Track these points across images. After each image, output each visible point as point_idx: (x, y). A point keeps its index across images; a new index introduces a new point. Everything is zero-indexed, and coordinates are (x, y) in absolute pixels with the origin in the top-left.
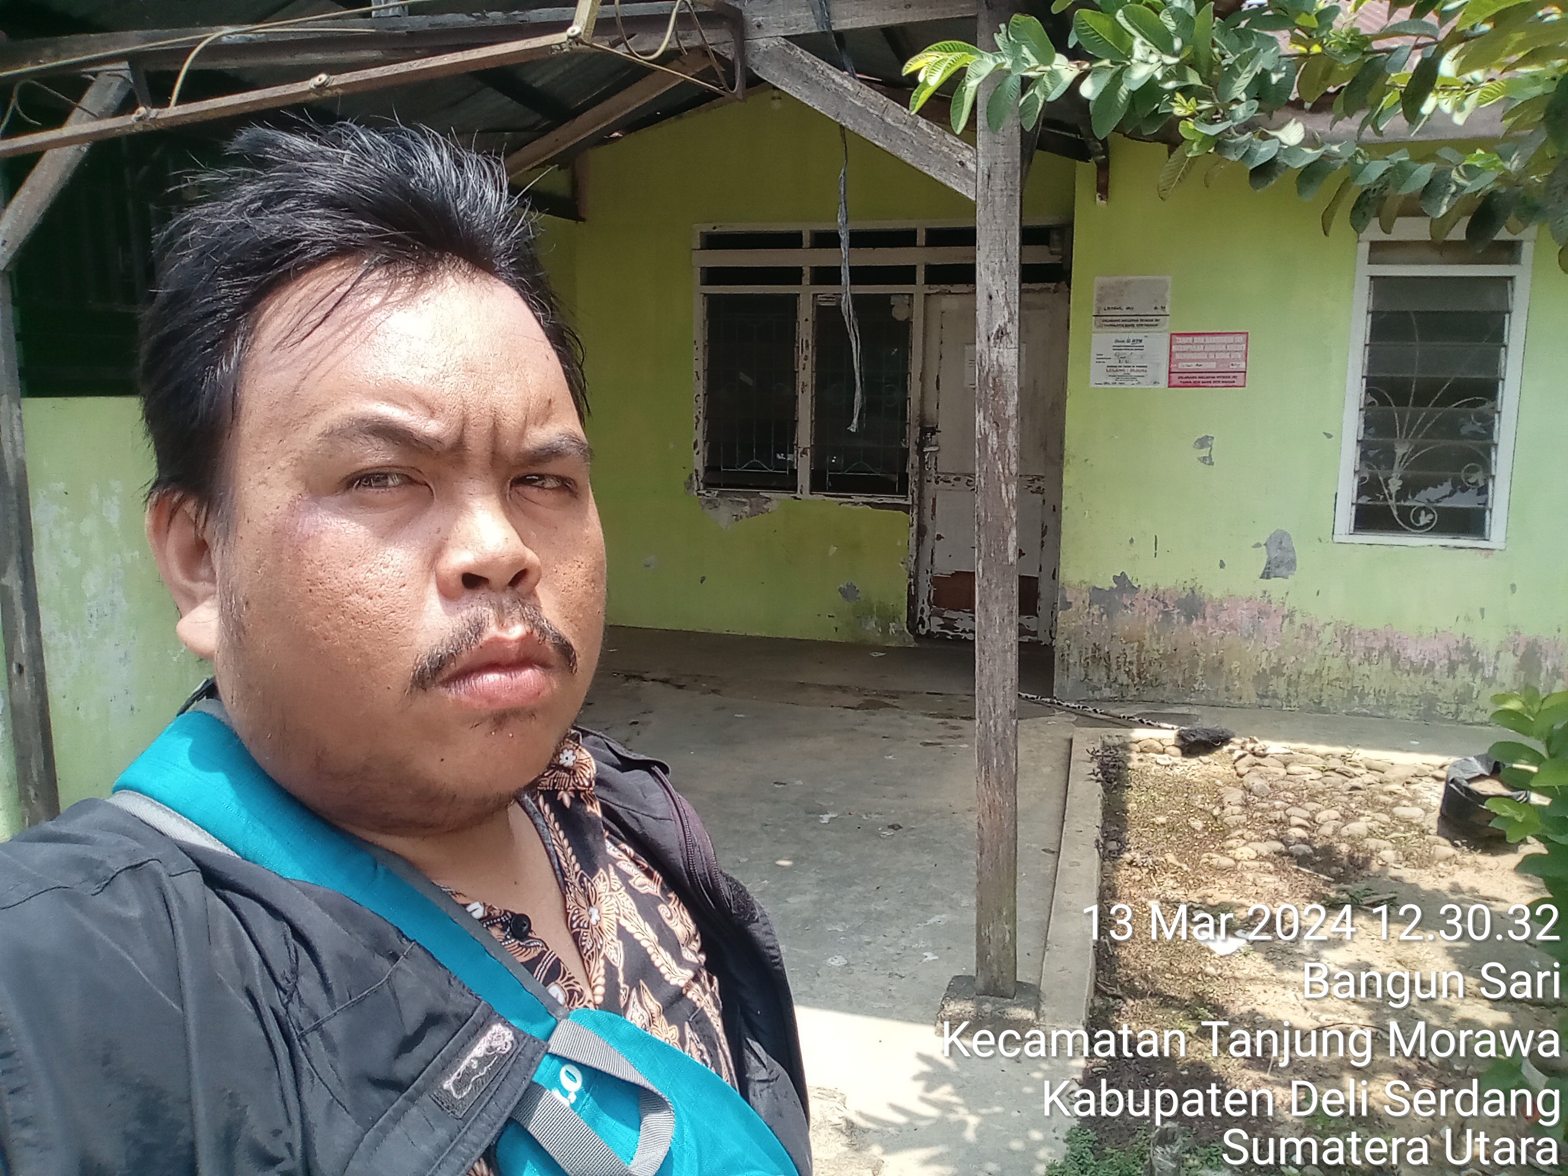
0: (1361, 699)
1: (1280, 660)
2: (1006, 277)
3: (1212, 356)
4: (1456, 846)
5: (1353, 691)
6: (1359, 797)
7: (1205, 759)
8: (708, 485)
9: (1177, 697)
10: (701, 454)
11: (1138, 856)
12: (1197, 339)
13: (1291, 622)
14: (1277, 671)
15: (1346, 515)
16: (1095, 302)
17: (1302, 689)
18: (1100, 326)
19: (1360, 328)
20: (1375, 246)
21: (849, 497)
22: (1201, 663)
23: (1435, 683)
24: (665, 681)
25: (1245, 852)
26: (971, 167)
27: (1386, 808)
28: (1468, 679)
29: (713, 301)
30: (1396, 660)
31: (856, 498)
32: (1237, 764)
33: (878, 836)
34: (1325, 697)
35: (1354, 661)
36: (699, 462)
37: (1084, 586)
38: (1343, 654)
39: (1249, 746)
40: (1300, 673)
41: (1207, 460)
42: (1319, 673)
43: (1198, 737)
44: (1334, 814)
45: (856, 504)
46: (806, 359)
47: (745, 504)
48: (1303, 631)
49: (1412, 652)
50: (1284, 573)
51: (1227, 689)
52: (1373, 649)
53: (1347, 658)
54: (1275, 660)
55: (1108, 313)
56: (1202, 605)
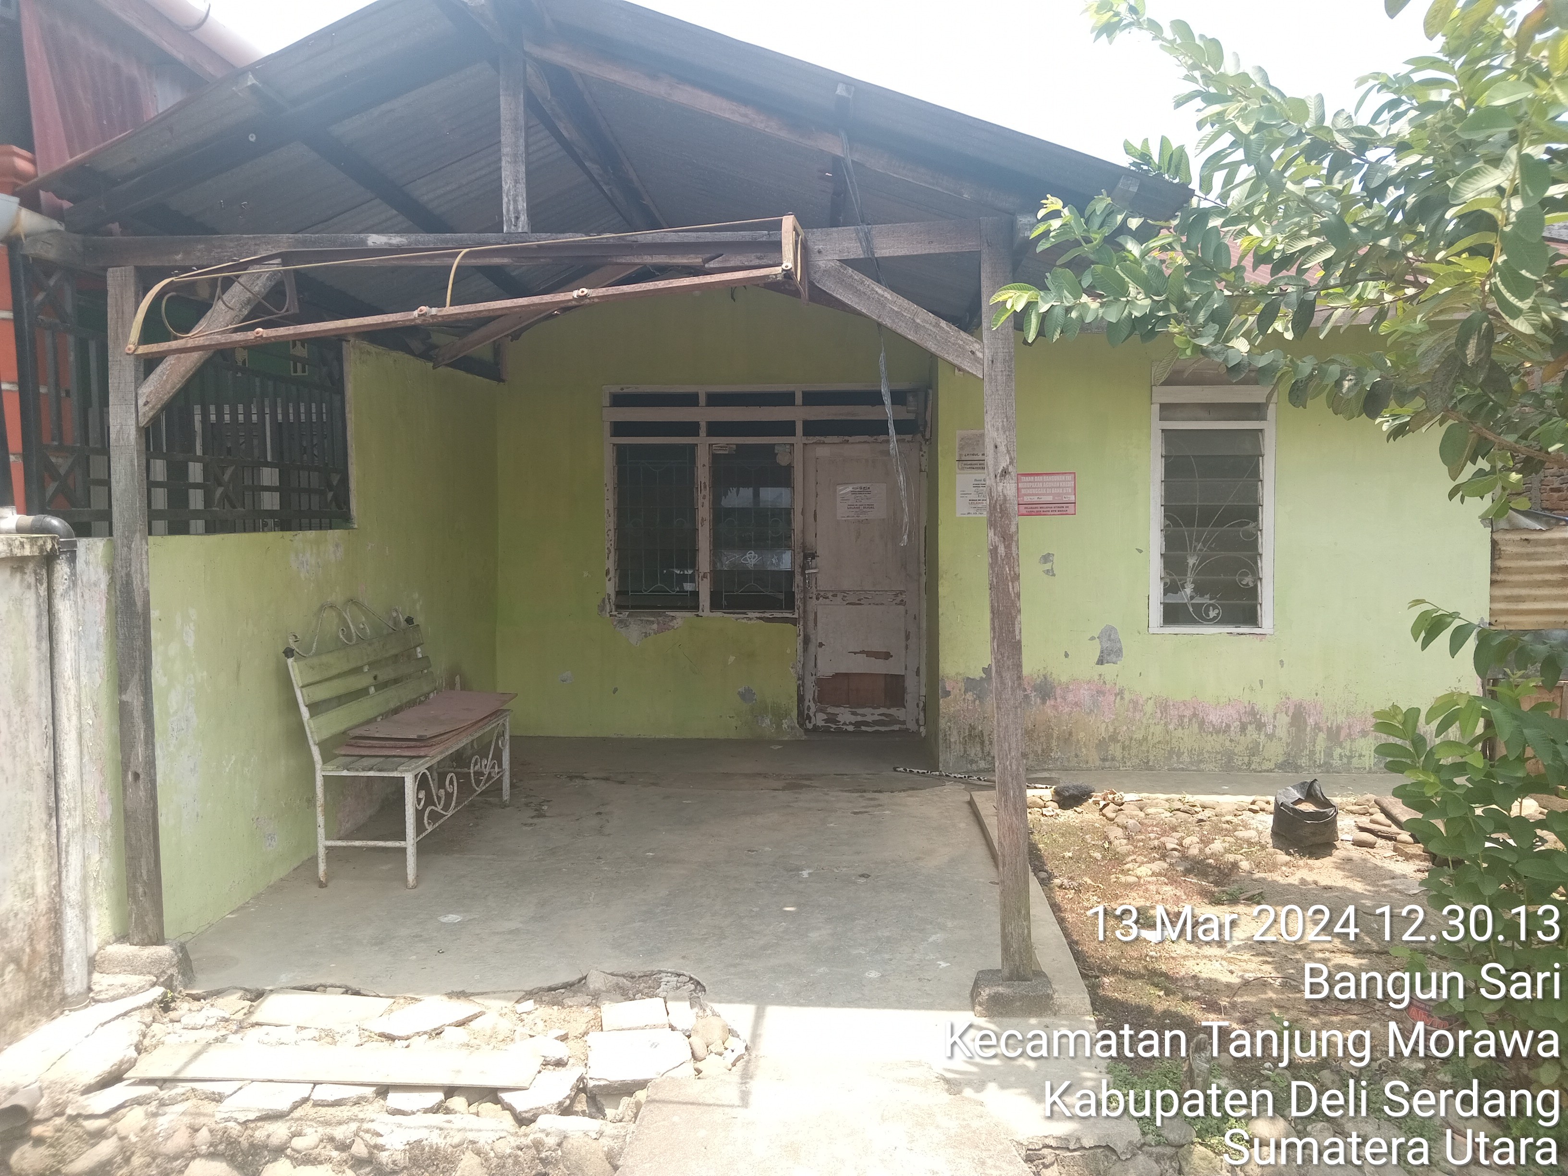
0: (1179, 757)
1: (1115, 729)
2: (1007, 433)
3: (1049, 491)
4: (1289, 854)
5: (1171, 752)
6: (1207, 826)
7: (1078, 809)
8: (619, 607)
9: (1038, 765)
10: (613, 580)
11: (1066, 881)
12: (1037, 478)
13: (1122, 698)
14: (1114, 738)
15: (1156, 613)
16: (957, 450)
17: (1134, 752)
18: (963, 469)
19: (1156, 469)
20: (1163, 407)
21: (745, 613)
22: (1055, 736)
23: (1231, 741)
24: (607, 779)
25: (1144, 871)
26: (980, 355)
27: (1228, 833)
28: (1255, 736)
29: (620, 450)
30: (1202, 724)
31: (752, 614)
32: (1104, 811)
33: (855, 883)
34: (1152, 758)
35: (1171, 727)
36: (610, 587)
37: (959, 677)
38: (1162, 722)
39: (1110, 797)
40: (1131, 739)
41: (1050, 573)
42: (1145, 739)
43: (1071, 791)
44: (1195, 839)
45: (750, 619)
46: (704, 498)
47: (653, 622)
48: (1131, 705)
49: (1214, 718)
50: (1114, 659)
51: (1077, 756)
52: (1184, 716)
53: (1166, 724)
54: (1111, 730)
55: (967, 458)
56: (1053, 687)
